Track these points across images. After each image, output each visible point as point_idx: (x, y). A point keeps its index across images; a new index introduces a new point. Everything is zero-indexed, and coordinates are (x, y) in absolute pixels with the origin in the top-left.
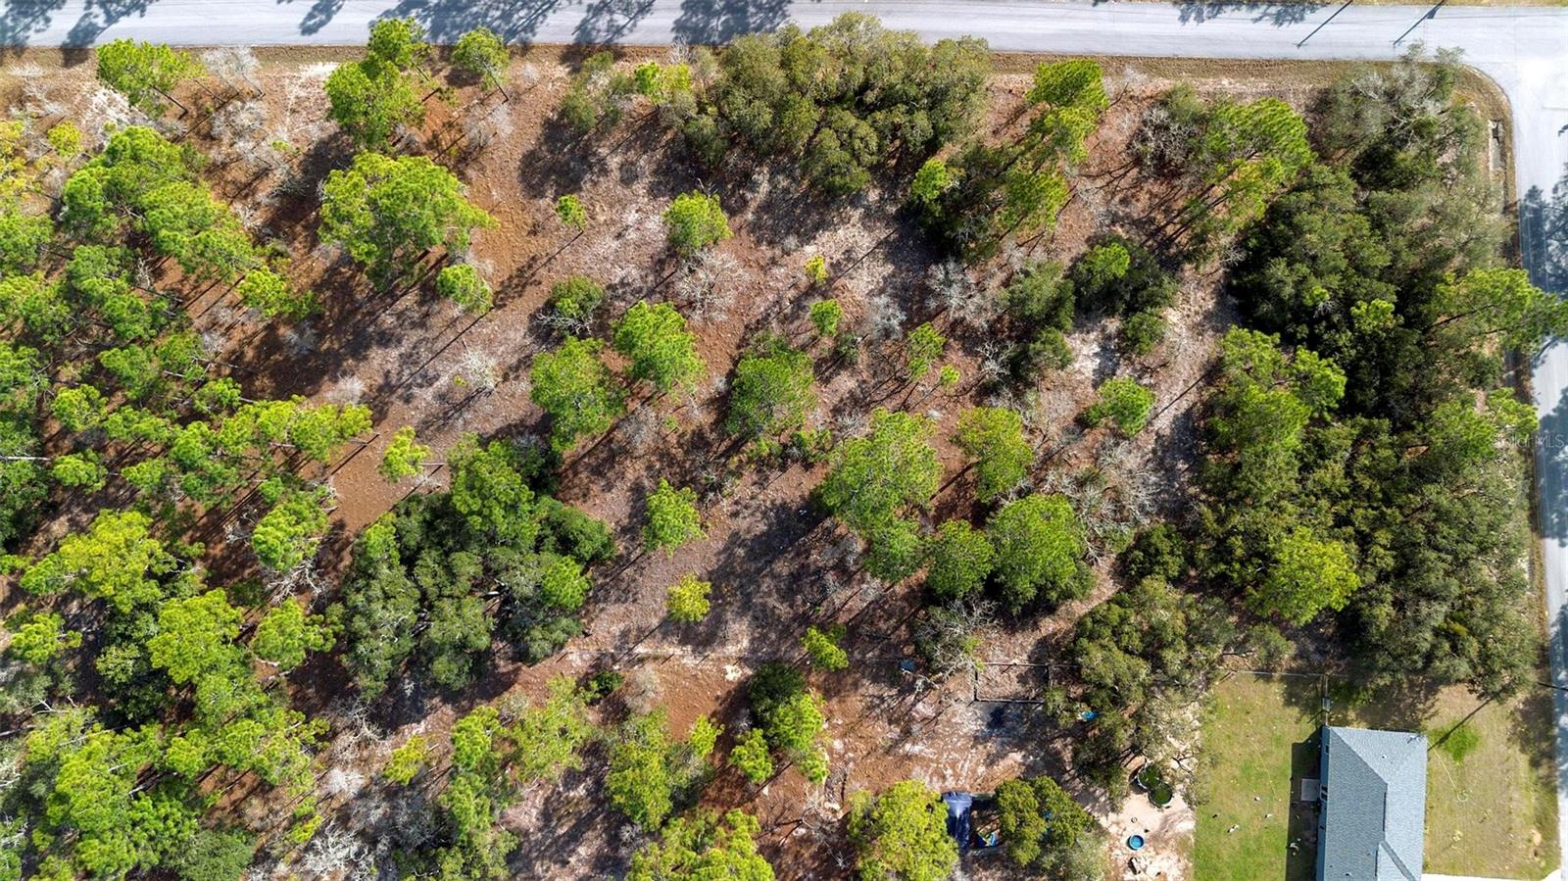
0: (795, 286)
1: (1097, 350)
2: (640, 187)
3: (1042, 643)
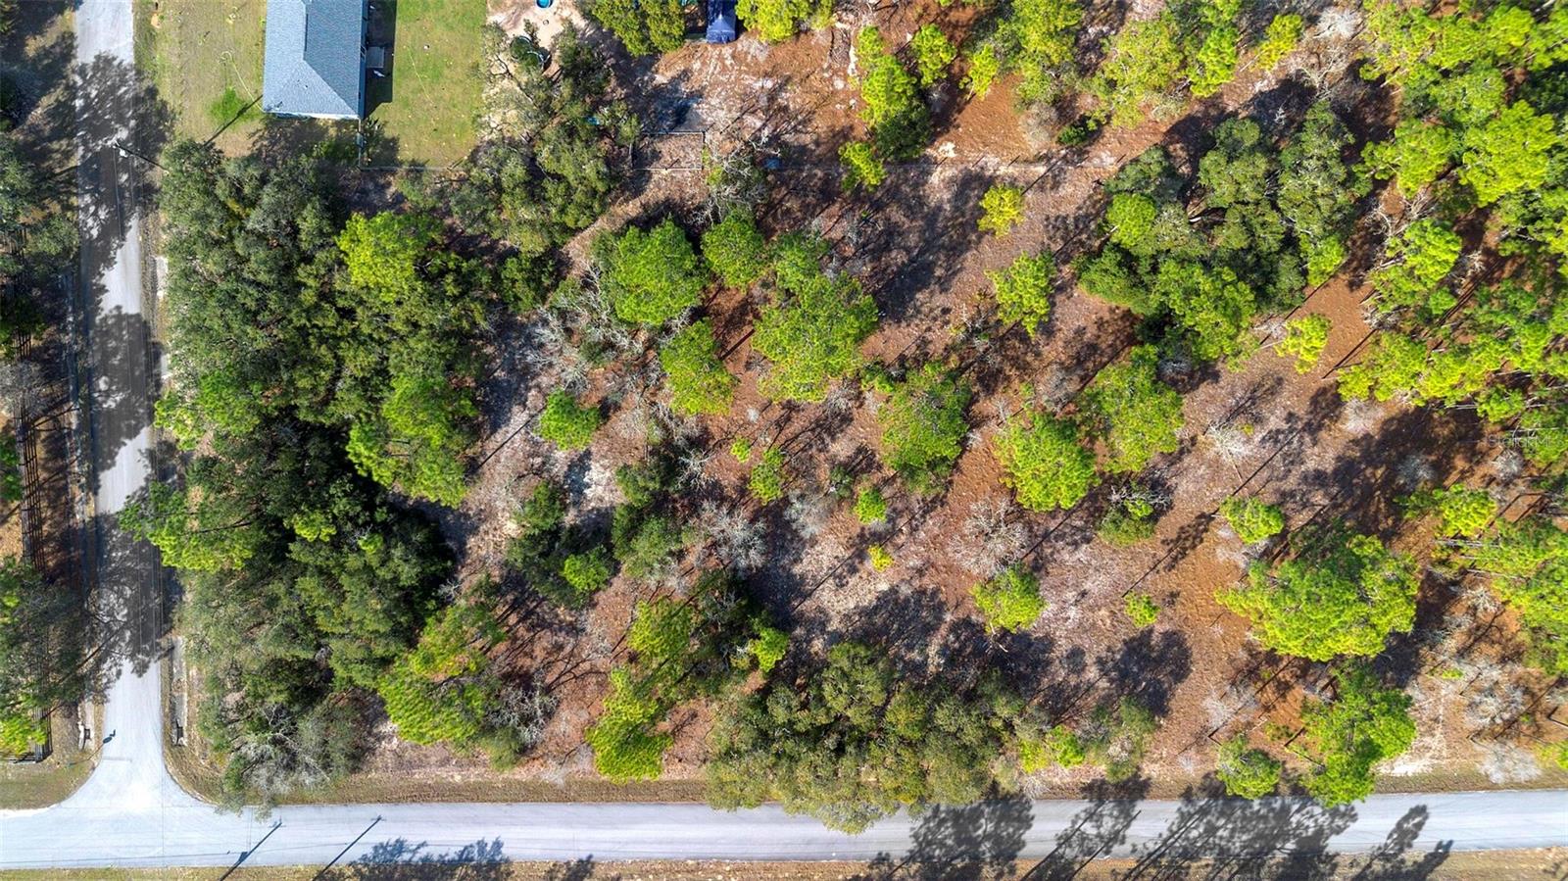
0: (899, 548)
1: (587, 491)
2: (1063, 646)
3: (638, 192)
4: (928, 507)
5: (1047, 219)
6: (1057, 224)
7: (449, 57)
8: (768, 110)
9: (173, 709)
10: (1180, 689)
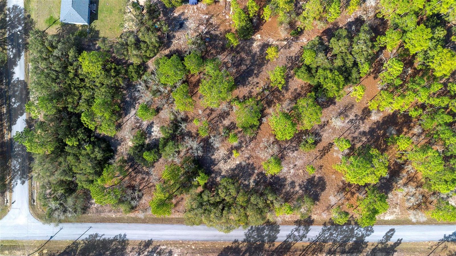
1: (152, 133)
2: (289, 180)
3: (169, 47)
4: (251, 140)
5: (287, 57)
6: (290, 59)
7: (115, 7)
8: (206, 24)
9: (32, 194)
10: (323, 194)
